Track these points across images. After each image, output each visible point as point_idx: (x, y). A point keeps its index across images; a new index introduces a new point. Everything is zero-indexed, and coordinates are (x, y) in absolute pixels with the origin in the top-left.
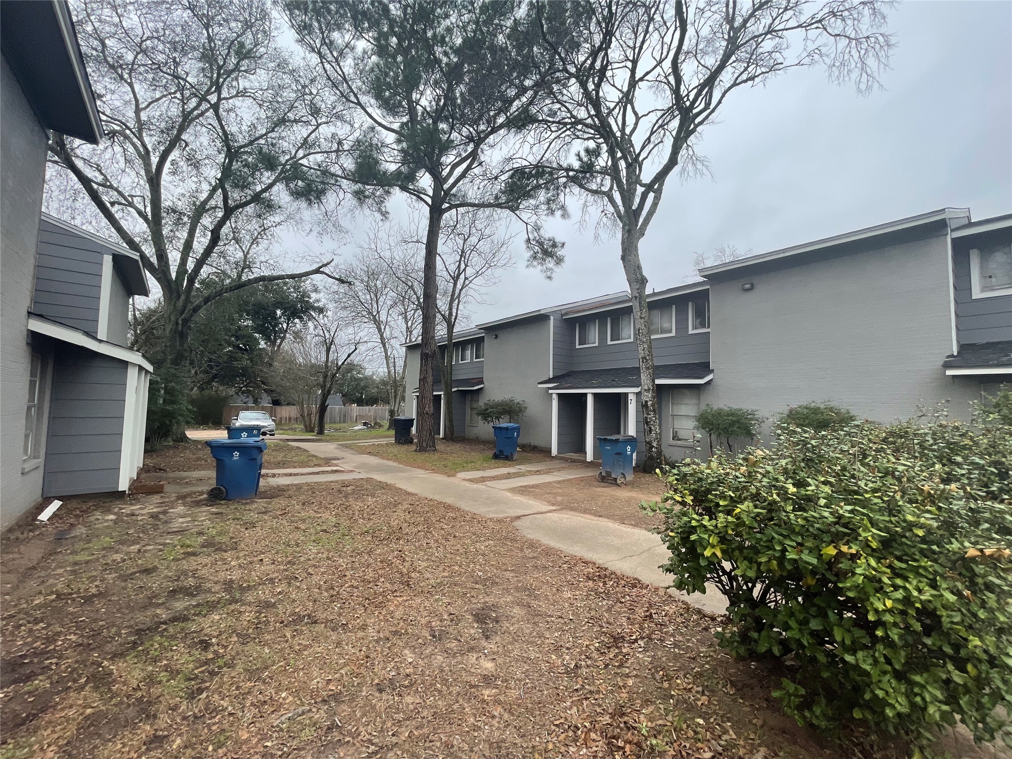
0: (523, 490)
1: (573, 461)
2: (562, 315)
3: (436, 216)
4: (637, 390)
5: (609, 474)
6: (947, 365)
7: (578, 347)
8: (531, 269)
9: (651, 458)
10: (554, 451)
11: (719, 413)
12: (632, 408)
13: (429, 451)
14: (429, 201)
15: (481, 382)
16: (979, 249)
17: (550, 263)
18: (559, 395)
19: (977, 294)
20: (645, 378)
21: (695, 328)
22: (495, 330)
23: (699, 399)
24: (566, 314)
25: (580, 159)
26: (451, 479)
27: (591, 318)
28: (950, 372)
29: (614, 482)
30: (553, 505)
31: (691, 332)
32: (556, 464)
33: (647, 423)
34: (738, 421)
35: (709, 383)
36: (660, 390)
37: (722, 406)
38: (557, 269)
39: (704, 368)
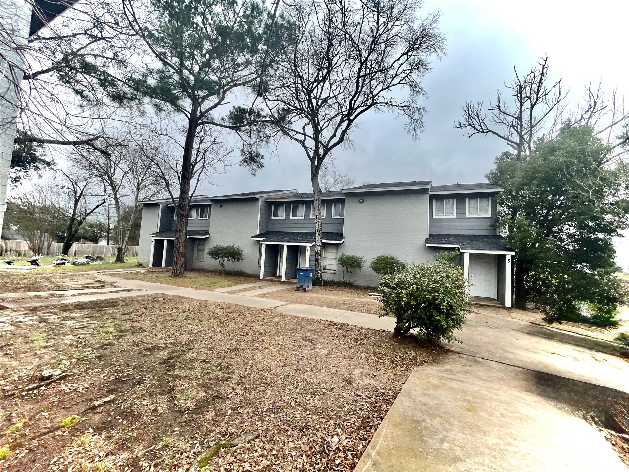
0: (263, 296)
1: (274, 281)
2: (265, 199)
3: (193, 126)
4: (311, 245)
5: (301, 286)
6: (426, 242)
7: (272, 218)
8: (242, 167)
9: (317, 278)
10: (262, 276)
11: (348, 258)
12: (308, 253)
13: (181, 277)
14: (189, 116)
15: (208, 233)
16: (436, 200)
17: (255, 166)
18: (267, 245)
19: (434, 216)
20: (318, 239)
21: (335, 216)
22: (221, 202)
23: (337, 250)
24: (268, 199)
25: (279, 113)
26: (213, 292)
27: (282, 203)
28: (427, 245)
29: (304, 290)
30: (285, 301)
31: (333, 217)
32: (265, 283)
33: (317, 261)
34: (355, 261)
35: (342, 243)
36: (324, 245)
37: (349, 254)
38: (259, 171)
39: (340, 236)
